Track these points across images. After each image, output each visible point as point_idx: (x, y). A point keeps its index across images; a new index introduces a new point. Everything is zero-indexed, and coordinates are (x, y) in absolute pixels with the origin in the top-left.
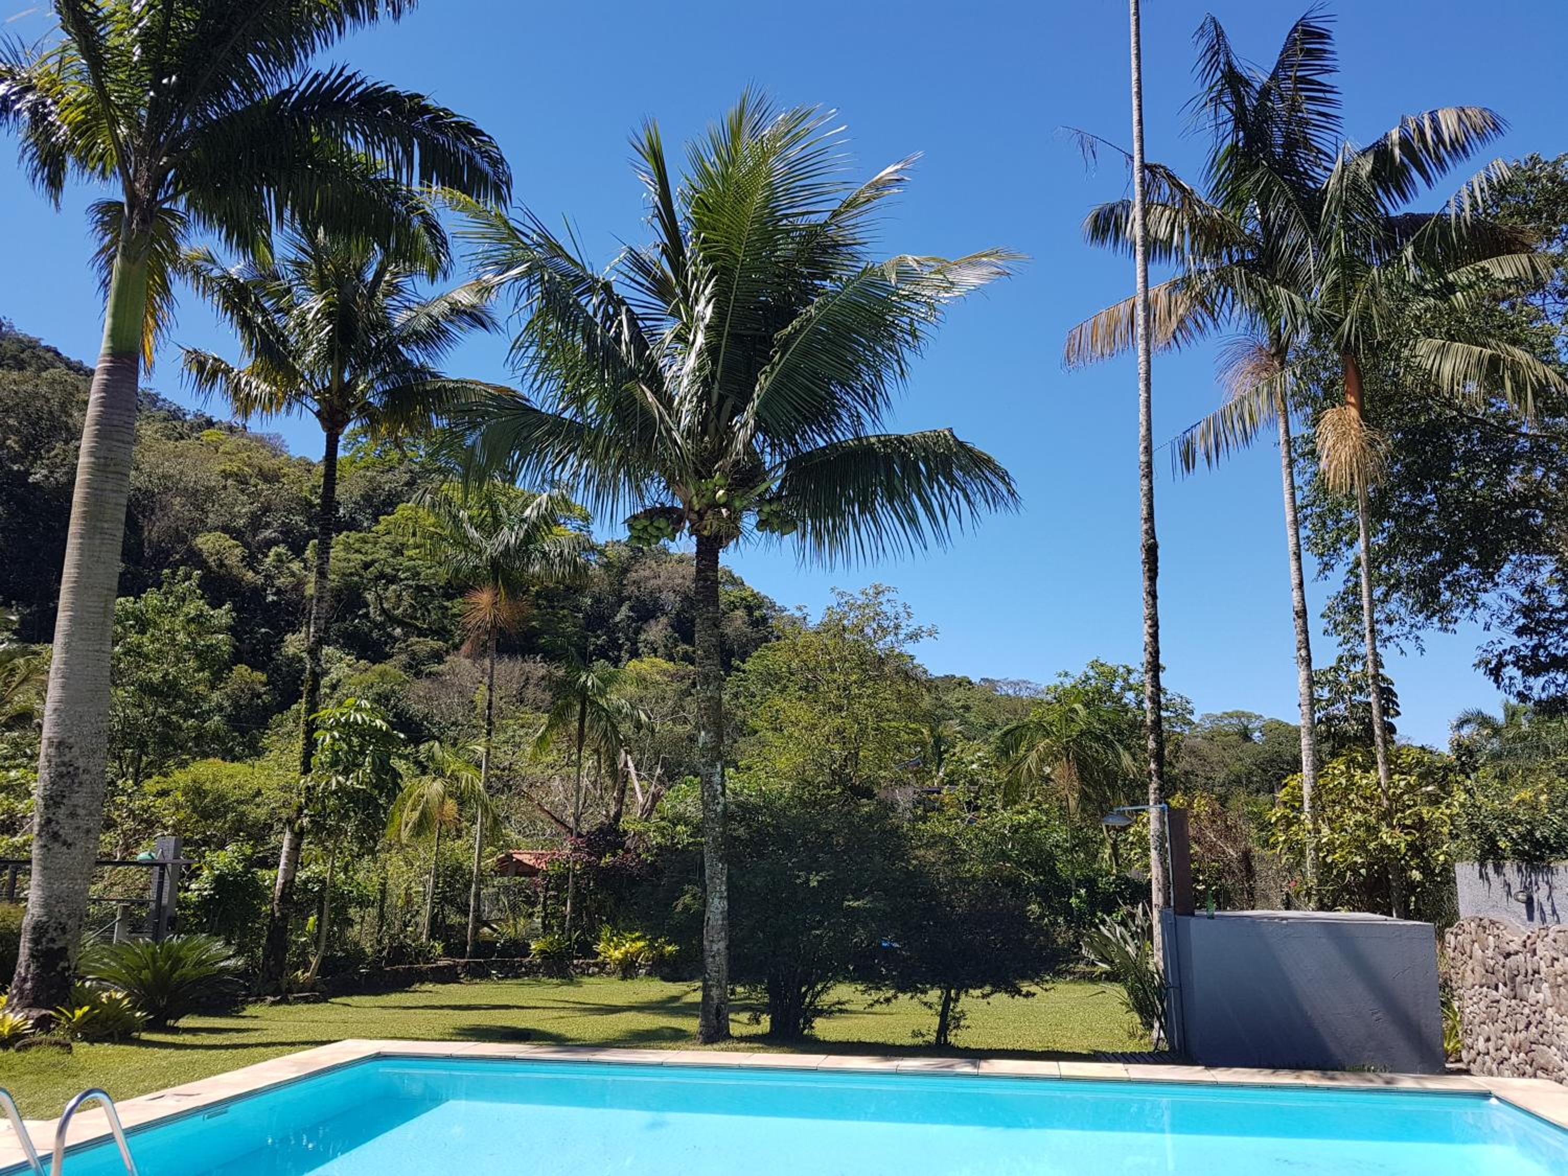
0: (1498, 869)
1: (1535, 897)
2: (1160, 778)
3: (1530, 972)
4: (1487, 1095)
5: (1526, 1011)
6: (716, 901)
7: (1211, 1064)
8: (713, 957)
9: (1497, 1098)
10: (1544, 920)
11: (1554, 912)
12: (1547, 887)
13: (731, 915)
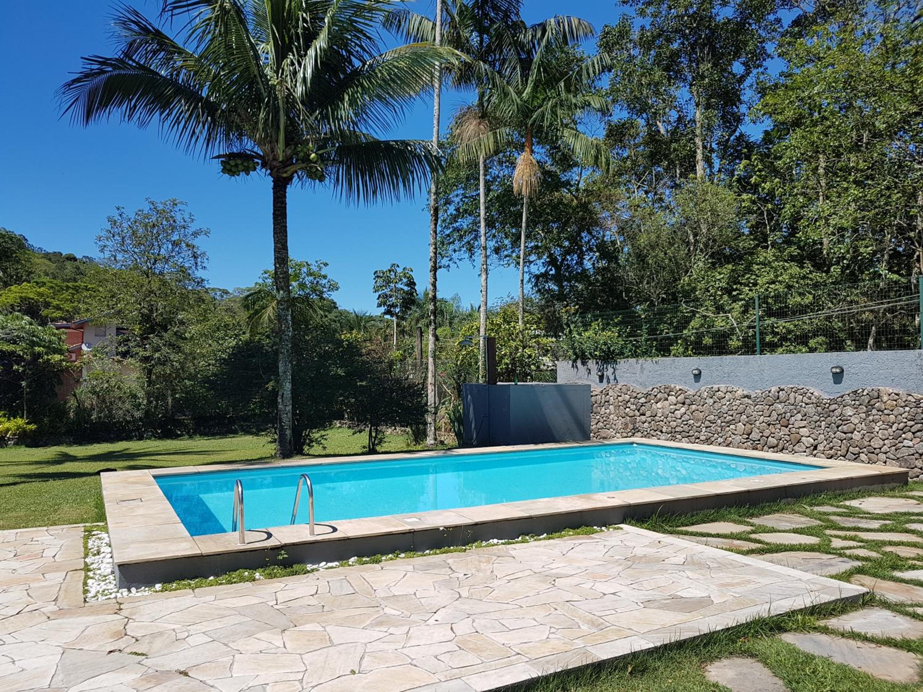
0: (584, 363)
1: (605, 373)
2: (435, 323)
3: (603, 402)
4: (632, 443)
5: (598, 417)
6: (287, 384)
7: (536, 443)
8: (287, 414)
9: (636, 444)
10: (609, 382)
11: (615, 379)
12: (613, 370)
13: (293, 391)
